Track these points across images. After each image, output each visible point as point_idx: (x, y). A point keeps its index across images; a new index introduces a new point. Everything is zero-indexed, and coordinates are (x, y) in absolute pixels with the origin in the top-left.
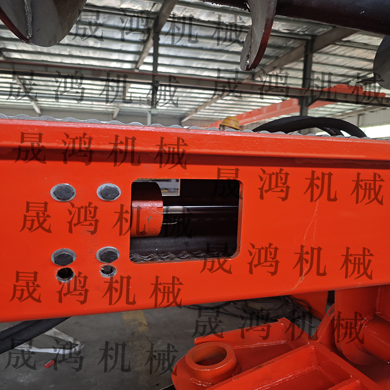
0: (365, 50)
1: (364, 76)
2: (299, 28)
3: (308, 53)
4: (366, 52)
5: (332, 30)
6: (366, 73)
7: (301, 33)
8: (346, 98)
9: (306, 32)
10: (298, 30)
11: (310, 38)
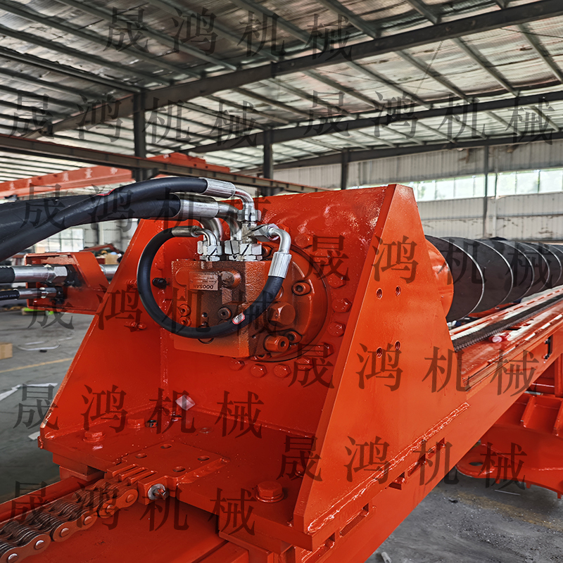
0: (202, 114)
1: (198, 143)
2: (127, 77)
3: (139, 109)
4: (203, 116)
5: (168, 87)
6: (199, 139)
7: (129, 83)
8: (165, 169)
9: (136, 84)
10: (126, 80)
11: (139, 91)
